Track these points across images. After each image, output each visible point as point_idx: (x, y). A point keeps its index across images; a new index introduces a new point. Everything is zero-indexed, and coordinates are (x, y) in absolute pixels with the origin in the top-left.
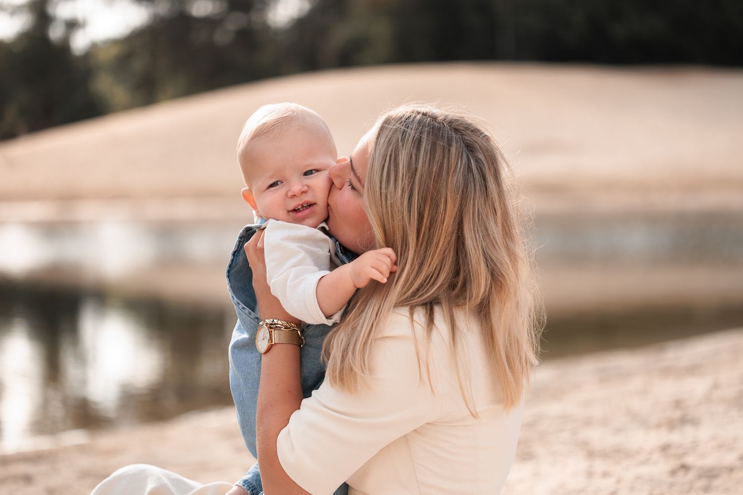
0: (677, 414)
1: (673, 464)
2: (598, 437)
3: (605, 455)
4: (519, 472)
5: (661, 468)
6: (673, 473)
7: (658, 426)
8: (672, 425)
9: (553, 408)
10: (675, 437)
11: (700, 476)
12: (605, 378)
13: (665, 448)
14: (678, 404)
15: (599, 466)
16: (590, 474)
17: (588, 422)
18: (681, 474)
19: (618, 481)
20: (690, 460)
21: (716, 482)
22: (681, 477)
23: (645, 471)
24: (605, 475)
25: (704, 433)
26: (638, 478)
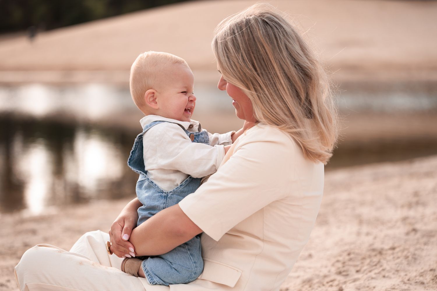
0: (414, 200)
1: (408, 228)
2: (366, 212)
3: (369, 223)
4: (318, 232)
5: (400, 231)
6: (408, 234)
7: (402, 206)
8: (410, 206)
9: (343, 196)
10: (412, 213)
11: (423, 236)
12: (376, 179)
13: (405, 219)
14: (416, 194)
15: (365, 229)
16: (359, 234)
17: (362, 204)
18: (412, 234)
19: (375, 238)
20: (418, 226)
21: (433, 240)
22: (412, 236)
23: (391, 232)
24: (368, 234)
25: (428, 211)
26: (386, 236)
